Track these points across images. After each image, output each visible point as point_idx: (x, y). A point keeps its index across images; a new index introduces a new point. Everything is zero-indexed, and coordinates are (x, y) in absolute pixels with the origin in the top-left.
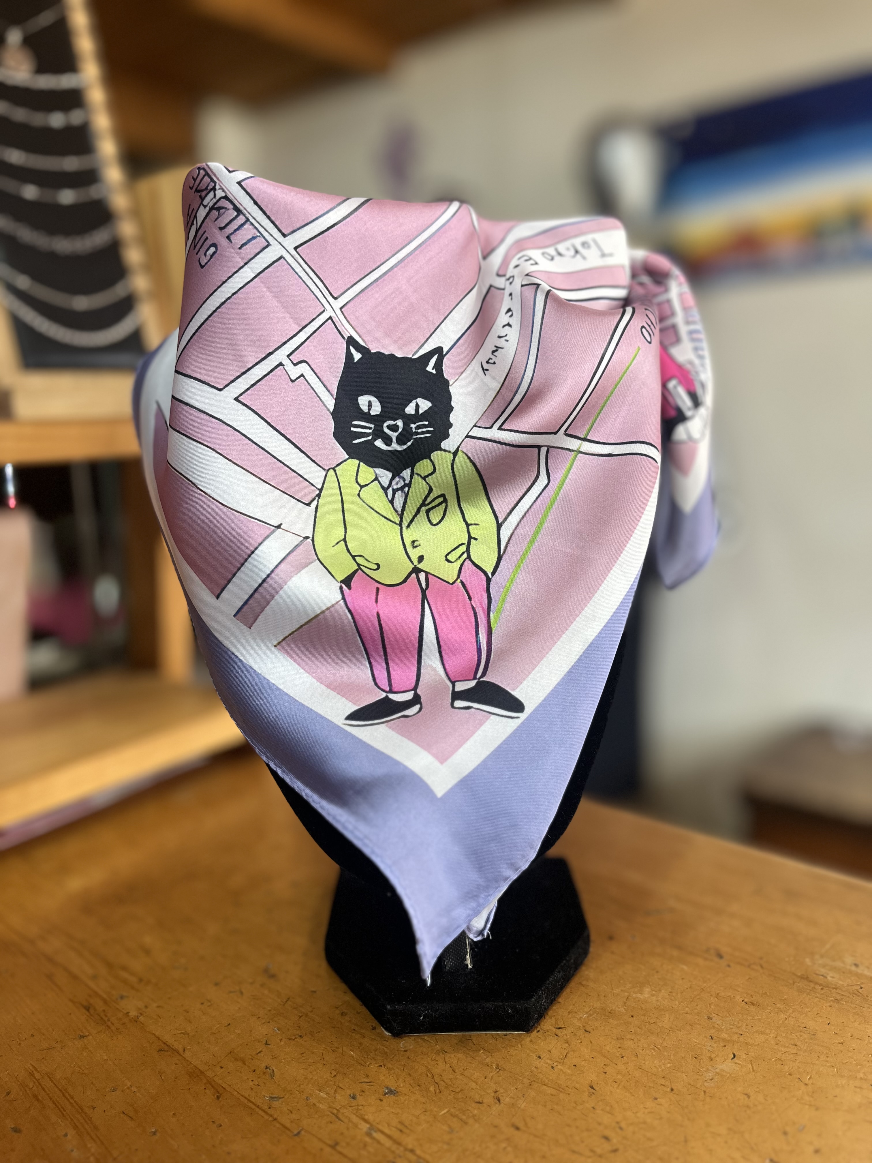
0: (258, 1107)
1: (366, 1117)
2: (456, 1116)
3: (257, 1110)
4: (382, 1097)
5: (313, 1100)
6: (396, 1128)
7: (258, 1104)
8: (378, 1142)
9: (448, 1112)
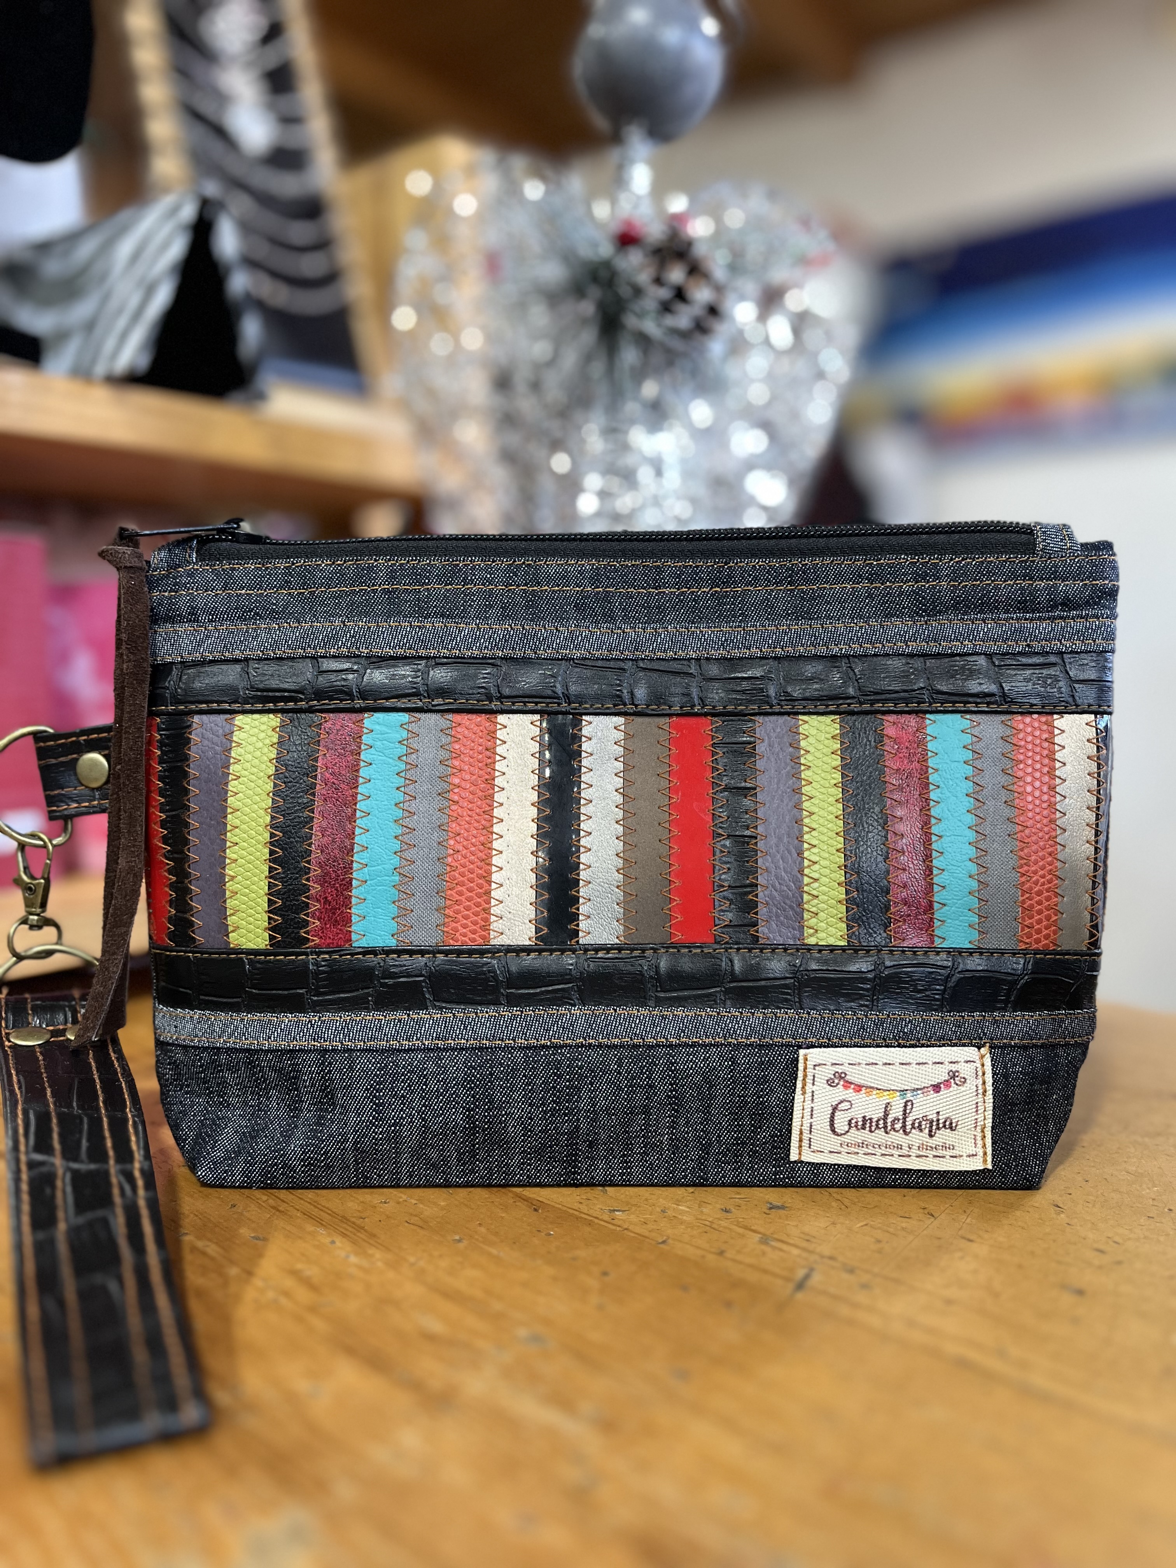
0: (596, 1218)
1: (753, 1228)
2: (879, 1228)
3: (596, 1221)
4: (768, 1211)
5: (670, 1213)
6: (800, 1238)
7: (594, 1215)
8: (781, 1250)
9: (866, 1225)
